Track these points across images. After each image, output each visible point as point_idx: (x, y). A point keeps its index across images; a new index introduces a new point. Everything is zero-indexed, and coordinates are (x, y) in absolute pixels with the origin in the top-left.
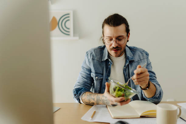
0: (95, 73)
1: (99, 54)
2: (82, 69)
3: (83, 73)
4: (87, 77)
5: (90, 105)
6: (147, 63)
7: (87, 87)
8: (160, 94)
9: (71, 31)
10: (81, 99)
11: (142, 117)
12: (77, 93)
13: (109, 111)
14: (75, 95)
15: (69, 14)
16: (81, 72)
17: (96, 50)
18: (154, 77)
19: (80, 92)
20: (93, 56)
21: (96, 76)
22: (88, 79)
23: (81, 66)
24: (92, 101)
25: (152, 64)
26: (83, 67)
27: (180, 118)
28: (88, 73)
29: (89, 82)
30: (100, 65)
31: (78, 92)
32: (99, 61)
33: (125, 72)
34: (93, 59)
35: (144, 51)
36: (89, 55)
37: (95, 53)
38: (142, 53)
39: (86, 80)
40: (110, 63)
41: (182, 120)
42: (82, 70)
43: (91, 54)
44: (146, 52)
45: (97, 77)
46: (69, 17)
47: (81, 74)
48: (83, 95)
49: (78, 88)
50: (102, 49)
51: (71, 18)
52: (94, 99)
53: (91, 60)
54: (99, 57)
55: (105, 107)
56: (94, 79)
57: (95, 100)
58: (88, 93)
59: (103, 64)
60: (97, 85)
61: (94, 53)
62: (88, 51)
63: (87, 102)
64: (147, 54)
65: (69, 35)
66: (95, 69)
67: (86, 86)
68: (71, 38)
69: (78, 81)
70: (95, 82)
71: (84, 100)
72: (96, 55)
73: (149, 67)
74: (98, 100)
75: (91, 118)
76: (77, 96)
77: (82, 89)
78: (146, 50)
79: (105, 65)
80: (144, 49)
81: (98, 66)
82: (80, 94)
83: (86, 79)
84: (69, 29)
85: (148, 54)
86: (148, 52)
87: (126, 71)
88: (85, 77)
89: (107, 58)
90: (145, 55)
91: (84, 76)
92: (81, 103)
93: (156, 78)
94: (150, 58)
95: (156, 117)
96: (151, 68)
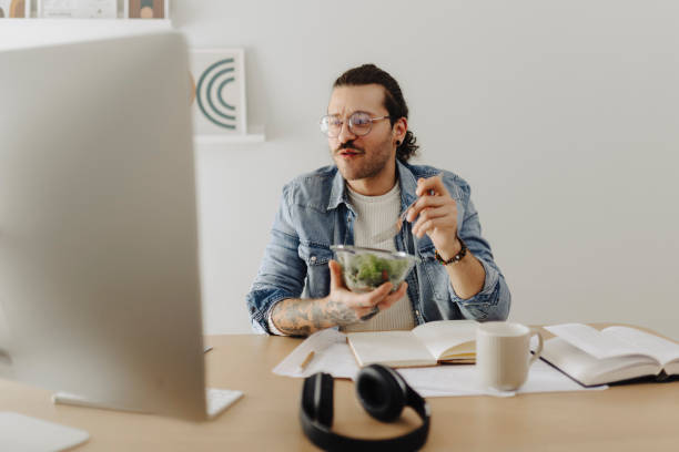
0: (310, 246)
1: (320, 190)
2: (272, 235)
3: (276, 247)
4: (289, 258)
5: (299, 335)
6: (465, 214)
7: (291, 288)
8: (498, 287)
9: (241, 114)
10: (270, 321)
11: (442, 363)
12: (259, 304)
13: (351, 352)
14: (253, 310)
15: (231, 60)
16: (269, 246)
17: (310, 181)
18: (487, 253)
19: (266, 300)
20: (301, 196)
21: (311, 256)
22: (291, 262)
23: (271, 228)
24: (302, 323)
25: (481, 219)
26: (276, 232)
27: (541, 358)
28: (291, 246)
29: (294, 272)
30: (323, 221)
31: (261, 301)
32: (319, 211)
33: (399, 240)
34: (302, 206)
35: (455, 178)
36: (291, 194)
37: (307, 188)
38: (449, 185)
39: (285, 267)
40: (350, 216)
41: (545, 364)
42: (273, 238)
43: (296, 191)
44: (463, 182)
45: (313, 258)
46: (232, 70)
47: (271, 250)
48: (277, 308)
49: (262, 291)
50: (328, 176)
51: (240, 74)
52: (306, 318)
53: (295, 208)
54: (319, 198)
55: (342, 342)
56: (308, 264)
57: (310, 317)
58: (289, 303)
59: (331, 221)
60: (314, 280)
61: (304, 189)
62: (287, 183)
63: (289, 326)
64: (465, 188)
65: (233, 127)
66: (307, 233)
67: (285, 283)
68: (240, 137)
69: (262, 273)
70: (310, 271)
71: (279, 321)
72: (311, 195)
73: (470, 226)
74: (316, 317)
75: (299, 369)
76: (257, 311)
77: (272, 291)
78: (461, 176)
79: (336, 221)
80: (456, 173)
81: (319, 226)
82: (267, 305)
83: (286, 264)
84: (232, 108)
85: (468, 187)
86: (469, 181)
87: (402, 238)
88: (281, 259)
89: (342, 201)
90: (457, 189)
91: (277, 256)
92: (272, 334)
93: (491, 256)
94: (473, 197)
95: (474, 364)
96: (477, 229)
